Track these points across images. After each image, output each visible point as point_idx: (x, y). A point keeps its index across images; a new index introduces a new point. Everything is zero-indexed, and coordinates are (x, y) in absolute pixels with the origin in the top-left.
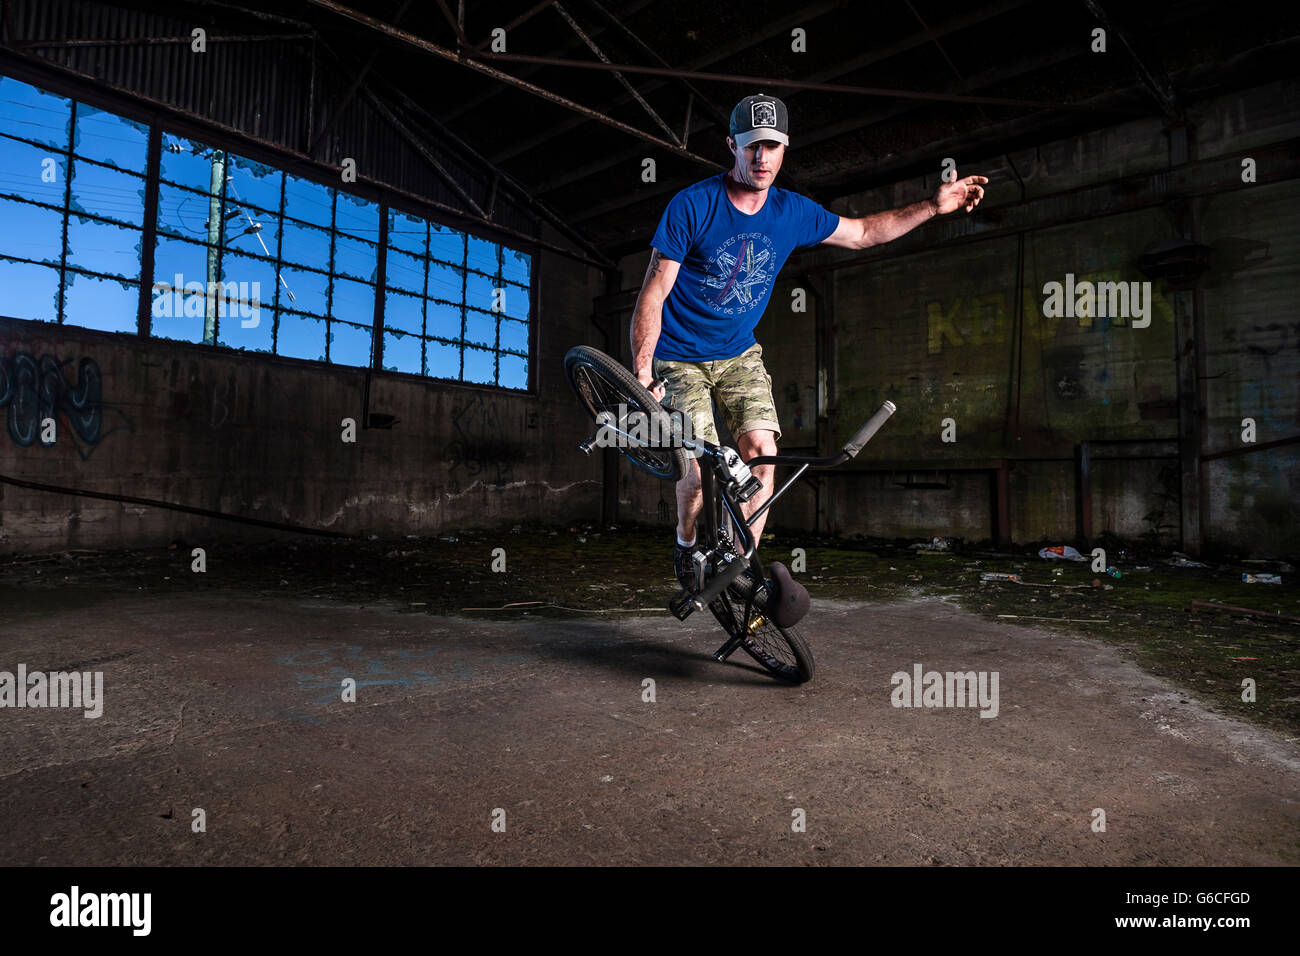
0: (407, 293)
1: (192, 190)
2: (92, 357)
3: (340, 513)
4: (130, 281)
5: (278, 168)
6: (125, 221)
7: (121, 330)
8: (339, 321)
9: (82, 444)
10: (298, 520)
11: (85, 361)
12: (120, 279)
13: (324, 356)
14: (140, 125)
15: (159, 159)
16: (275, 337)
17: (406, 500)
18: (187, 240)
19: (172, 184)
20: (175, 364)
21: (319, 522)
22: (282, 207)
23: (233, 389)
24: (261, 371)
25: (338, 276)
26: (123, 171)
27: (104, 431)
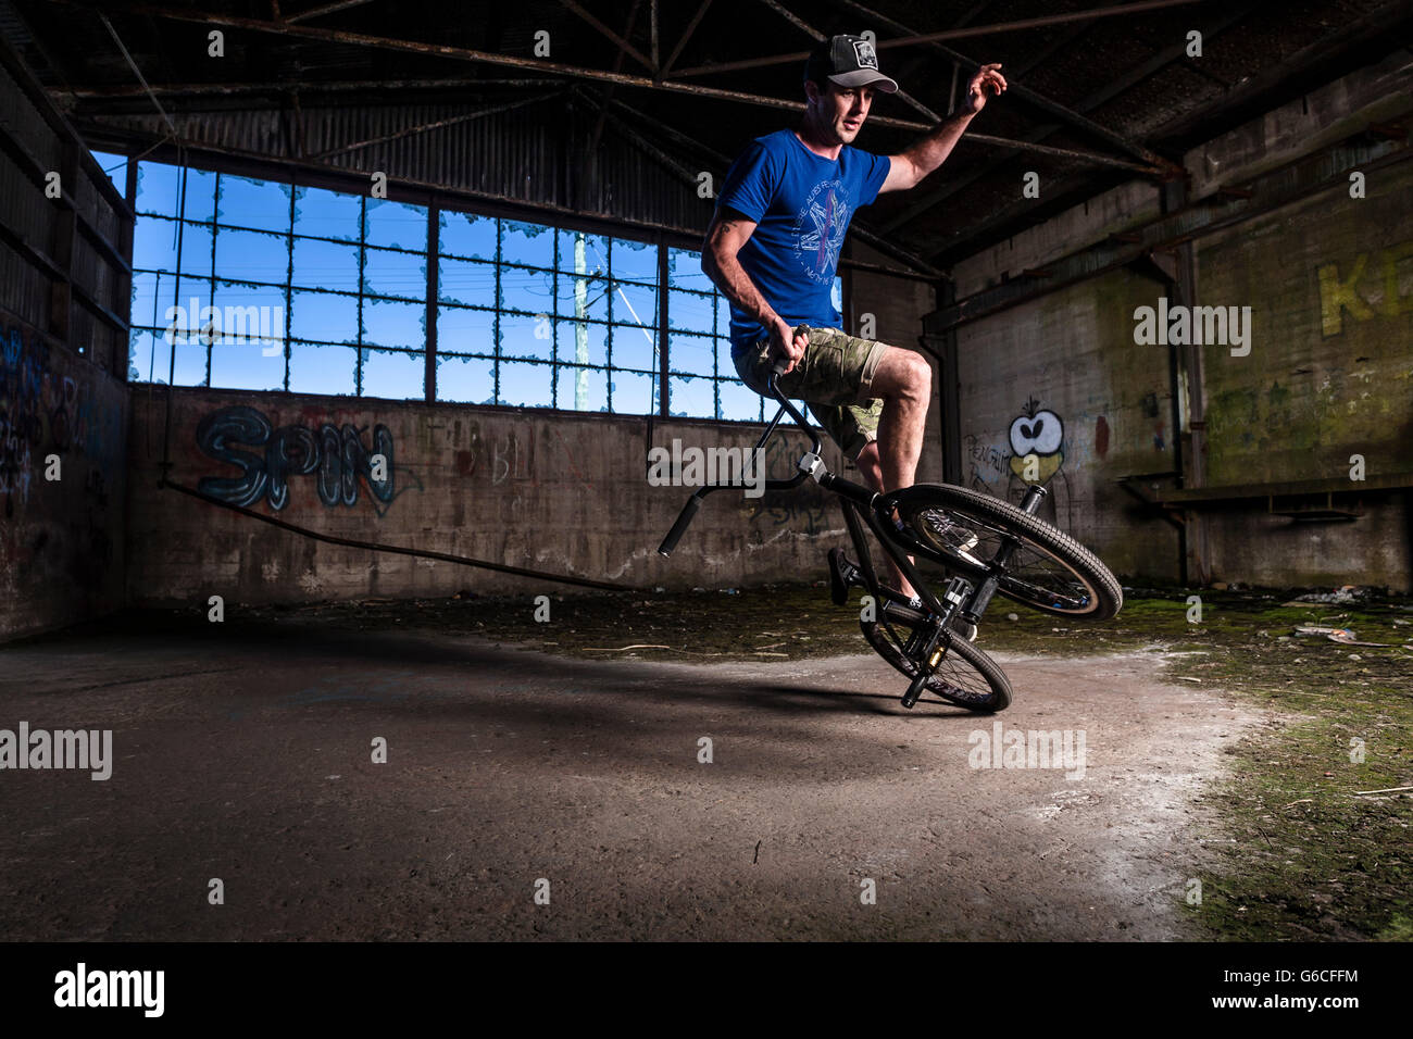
0: (695, 334)
1: (468, 260)
2: (384, 423)
3: (628, 565)
4: (417, 351)
5: (550, 225)
6: (410, 297)
7: (410, 397)
8: (620, 370)
9: (378, 503)
10: (583, 573)
11: (378, 428)
12: (408, 350)
13: (606, 407)
14: (419, 207)
15: (437, 235)
16: (555, 392)
17: (700, 552)
18: (466, 307)
19: (451, 257)
20: (458, 425)
21: (605, 575)
22: (556, 262)
23: (512, 445)
24: (540, 425)
25: (617, 325)
26: (407, 252)
27: (397, 490)
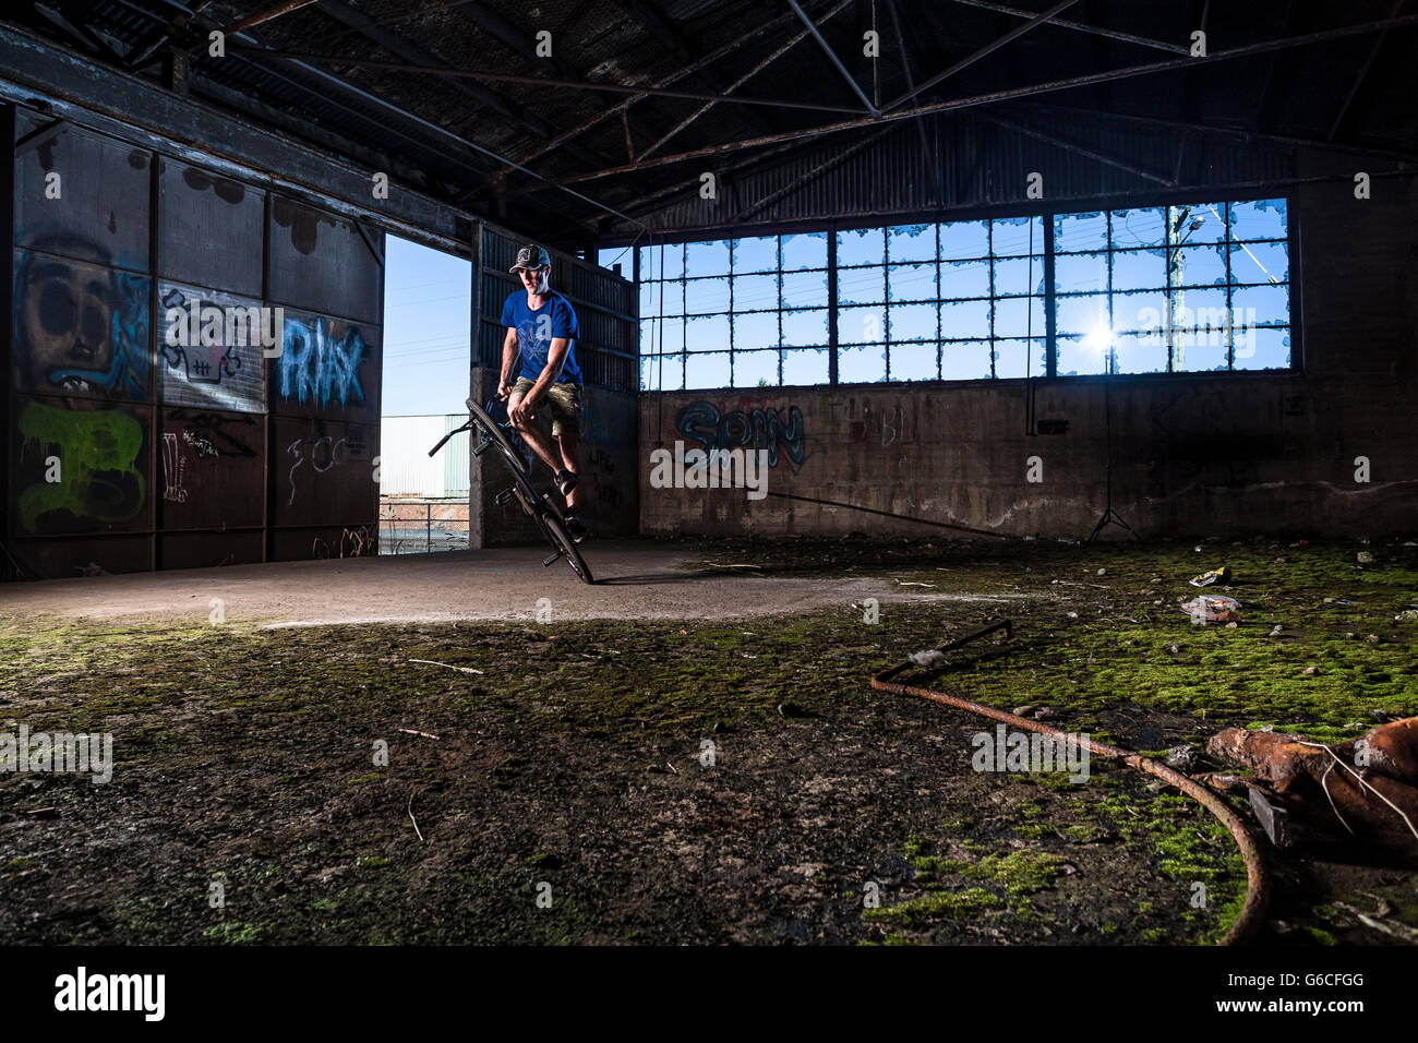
0: (1085, 294)
1: (861, 267)
2: (796, 404)
3: (1008, 515)
4: (823, 346)
5: (930, 222)
6: (816, 305)
7: (819, 383)
8: (1003, 339)
9: (794, 464)
10: (963, 521)
11: (792, 408)
12: (815, 347)
13: (991, 375)
14: (820, 234)
15: (836, 252)
16: (940, 366)
17: (1088, 504)
18: (861, 305)
19: (847, 268)
20: (852, 401)
21: (985, 523)
22: (938, 254)
23: (898, 414)
24: (923, 396)
25: (999, 298)
26: (812, 271)
27: (807, 454)
